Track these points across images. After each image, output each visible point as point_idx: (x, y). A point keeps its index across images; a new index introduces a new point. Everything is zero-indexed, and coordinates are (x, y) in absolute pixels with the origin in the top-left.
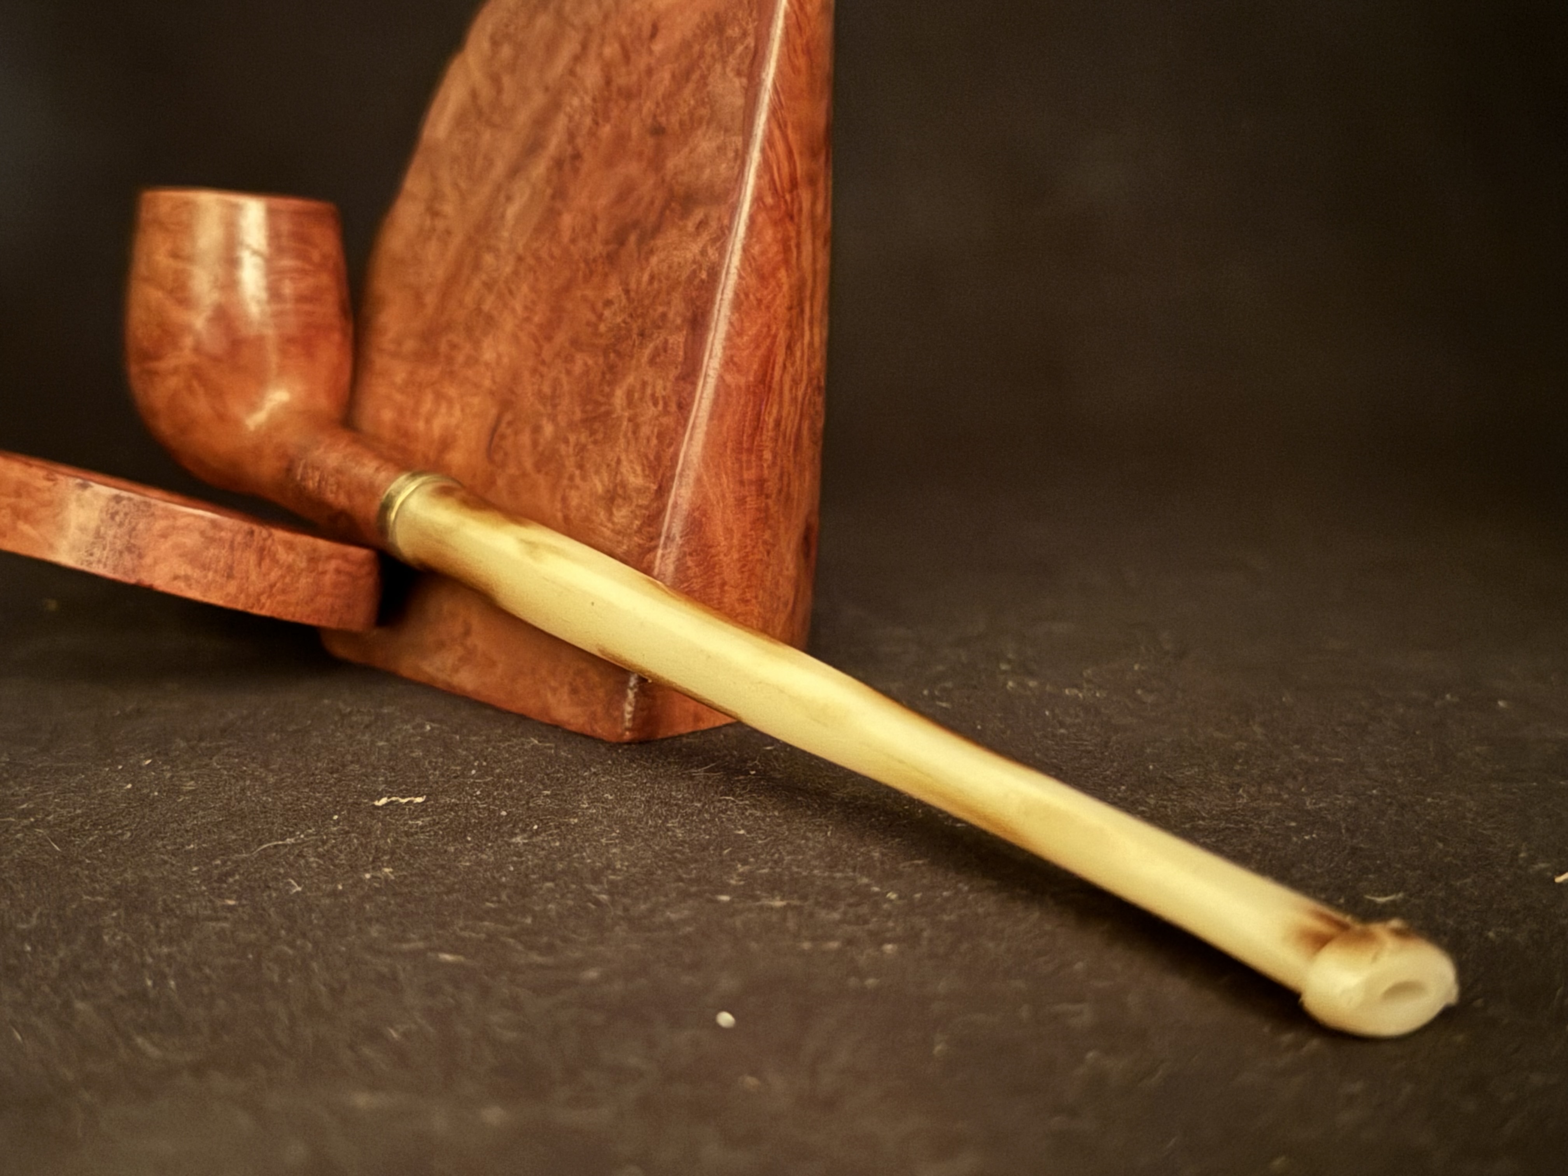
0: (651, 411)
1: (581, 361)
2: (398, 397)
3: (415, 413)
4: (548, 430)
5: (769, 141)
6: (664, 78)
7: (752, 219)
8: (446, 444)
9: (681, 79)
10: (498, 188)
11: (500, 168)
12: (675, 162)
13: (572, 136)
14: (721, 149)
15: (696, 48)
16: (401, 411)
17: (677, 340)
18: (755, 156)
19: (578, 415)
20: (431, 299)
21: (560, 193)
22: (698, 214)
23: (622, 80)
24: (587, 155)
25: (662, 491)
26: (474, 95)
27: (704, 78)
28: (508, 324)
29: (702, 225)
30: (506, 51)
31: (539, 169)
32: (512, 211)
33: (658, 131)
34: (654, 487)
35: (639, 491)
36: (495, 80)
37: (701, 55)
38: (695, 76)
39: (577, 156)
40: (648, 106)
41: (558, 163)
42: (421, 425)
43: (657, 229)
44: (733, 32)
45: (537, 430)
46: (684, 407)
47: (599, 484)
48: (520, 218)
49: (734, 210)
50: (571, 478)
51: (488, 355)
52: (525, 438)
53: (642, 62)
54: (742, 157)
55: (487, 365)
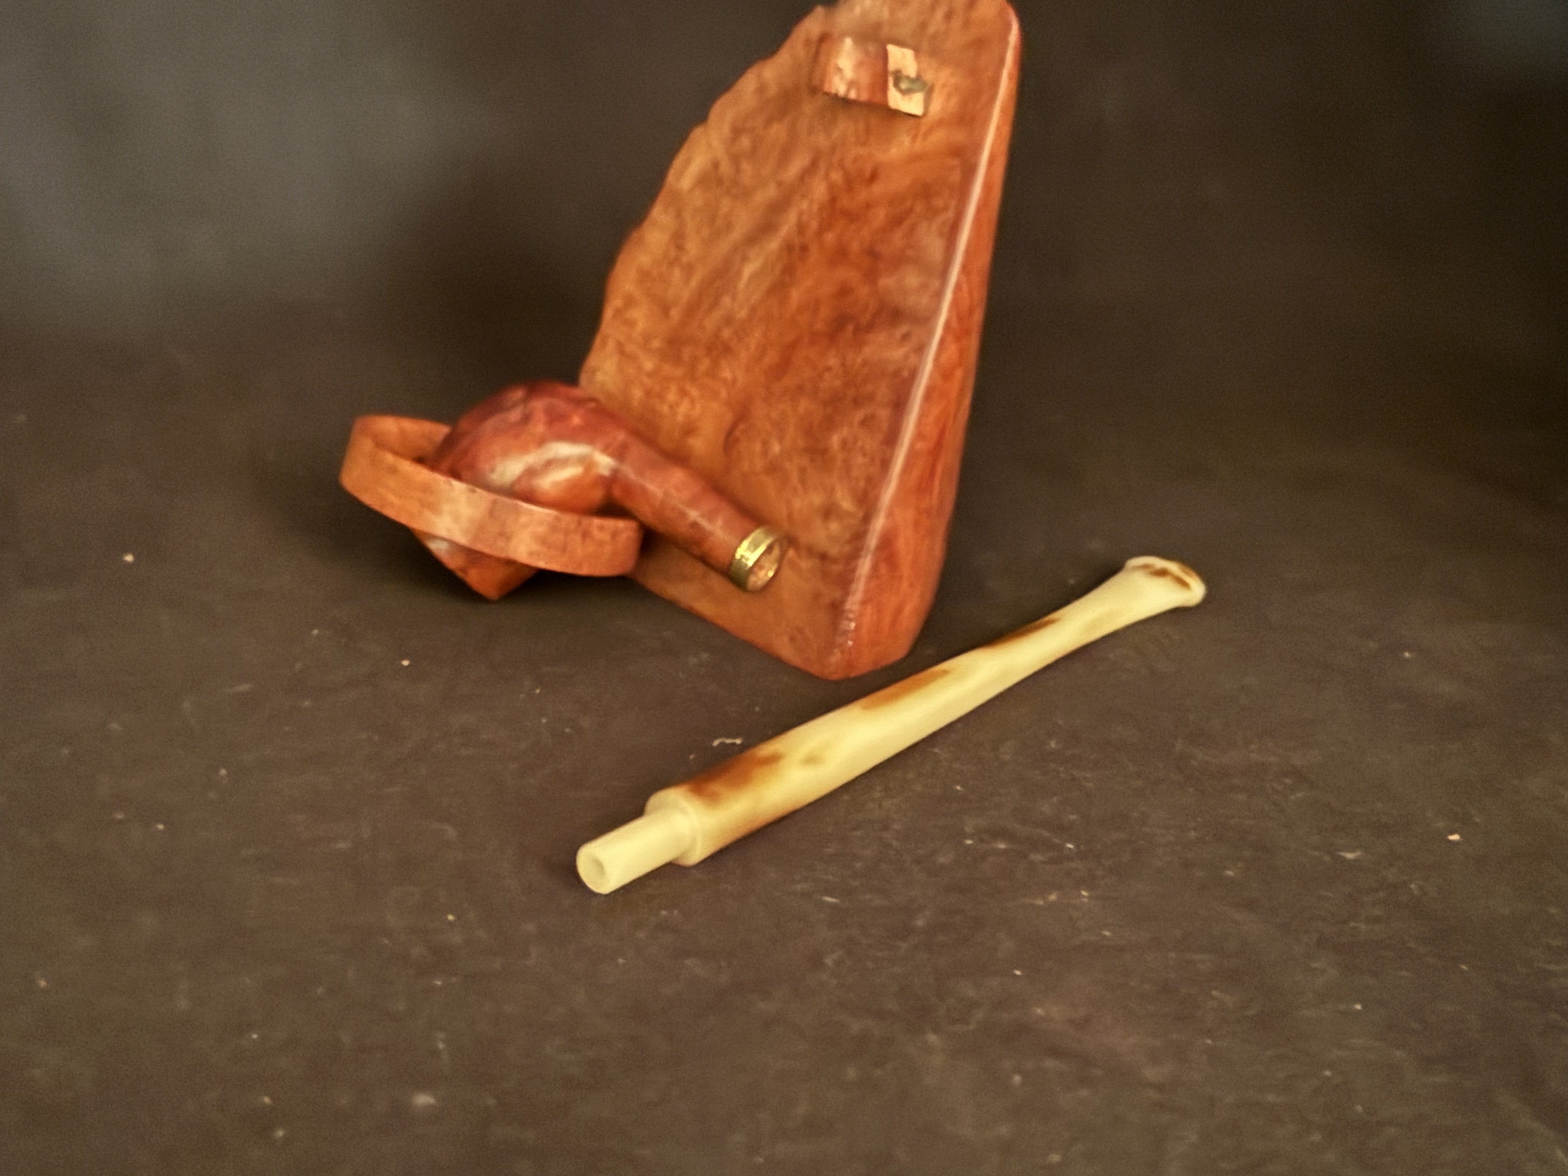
0: (859, 460)
1: (804, 405)
2: (646, 380)
3: (661, 397)
4: (776, 448)
5: (958, 287)
6: (880, 216)
7: (942, 342)
8: (689, 430)
9: (896, 221)
10: (735, 249)
11: (737, 234)
12: (887, 282)
13: (801, 228)
14: (924, 287)
15: (909, 203)
16: (648, 393)
17: (884, 414)
18: (948, 296)
19: (801, 443)
20: (675, 314)
21: (789, 271)
22: (903, 329)
23: (845, 202)
24: (814, 248)
25: (867, 519)
26: (716, 165)
27: (912, 229)
28: (743, 355)
29: (906, 337)
30: (745, 142)
31: (773, 245)
32: (748, 271)
33: (872, 253)
34: (861, 514)
35: (849, 514)
36: (736, 160)
37: (910, 210)
38: (906, 225)
39: (804, 248)
40: (866, 232)
41: (788, 248)
42: (665, 409)
43: (870, 327)
44: (939, 202)
45: (765, 444)
46: (886, 464)
47: (817, 499)
48: (753, 277)
49: (931, 333)
50: (795, 490)
51: (727, 374)
52: (758, 447)
53: (863, 195)
54: (939, 295)
55: (724, 381)
